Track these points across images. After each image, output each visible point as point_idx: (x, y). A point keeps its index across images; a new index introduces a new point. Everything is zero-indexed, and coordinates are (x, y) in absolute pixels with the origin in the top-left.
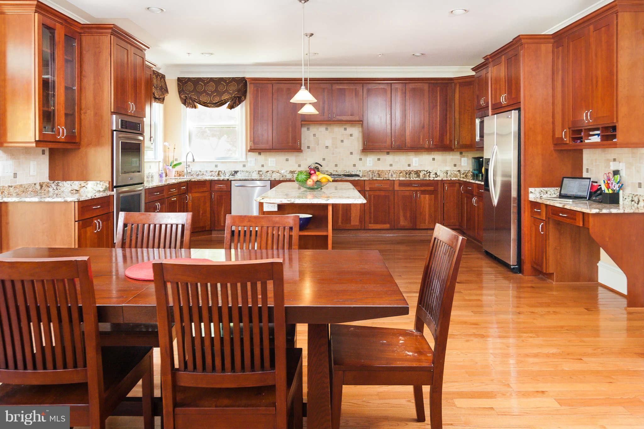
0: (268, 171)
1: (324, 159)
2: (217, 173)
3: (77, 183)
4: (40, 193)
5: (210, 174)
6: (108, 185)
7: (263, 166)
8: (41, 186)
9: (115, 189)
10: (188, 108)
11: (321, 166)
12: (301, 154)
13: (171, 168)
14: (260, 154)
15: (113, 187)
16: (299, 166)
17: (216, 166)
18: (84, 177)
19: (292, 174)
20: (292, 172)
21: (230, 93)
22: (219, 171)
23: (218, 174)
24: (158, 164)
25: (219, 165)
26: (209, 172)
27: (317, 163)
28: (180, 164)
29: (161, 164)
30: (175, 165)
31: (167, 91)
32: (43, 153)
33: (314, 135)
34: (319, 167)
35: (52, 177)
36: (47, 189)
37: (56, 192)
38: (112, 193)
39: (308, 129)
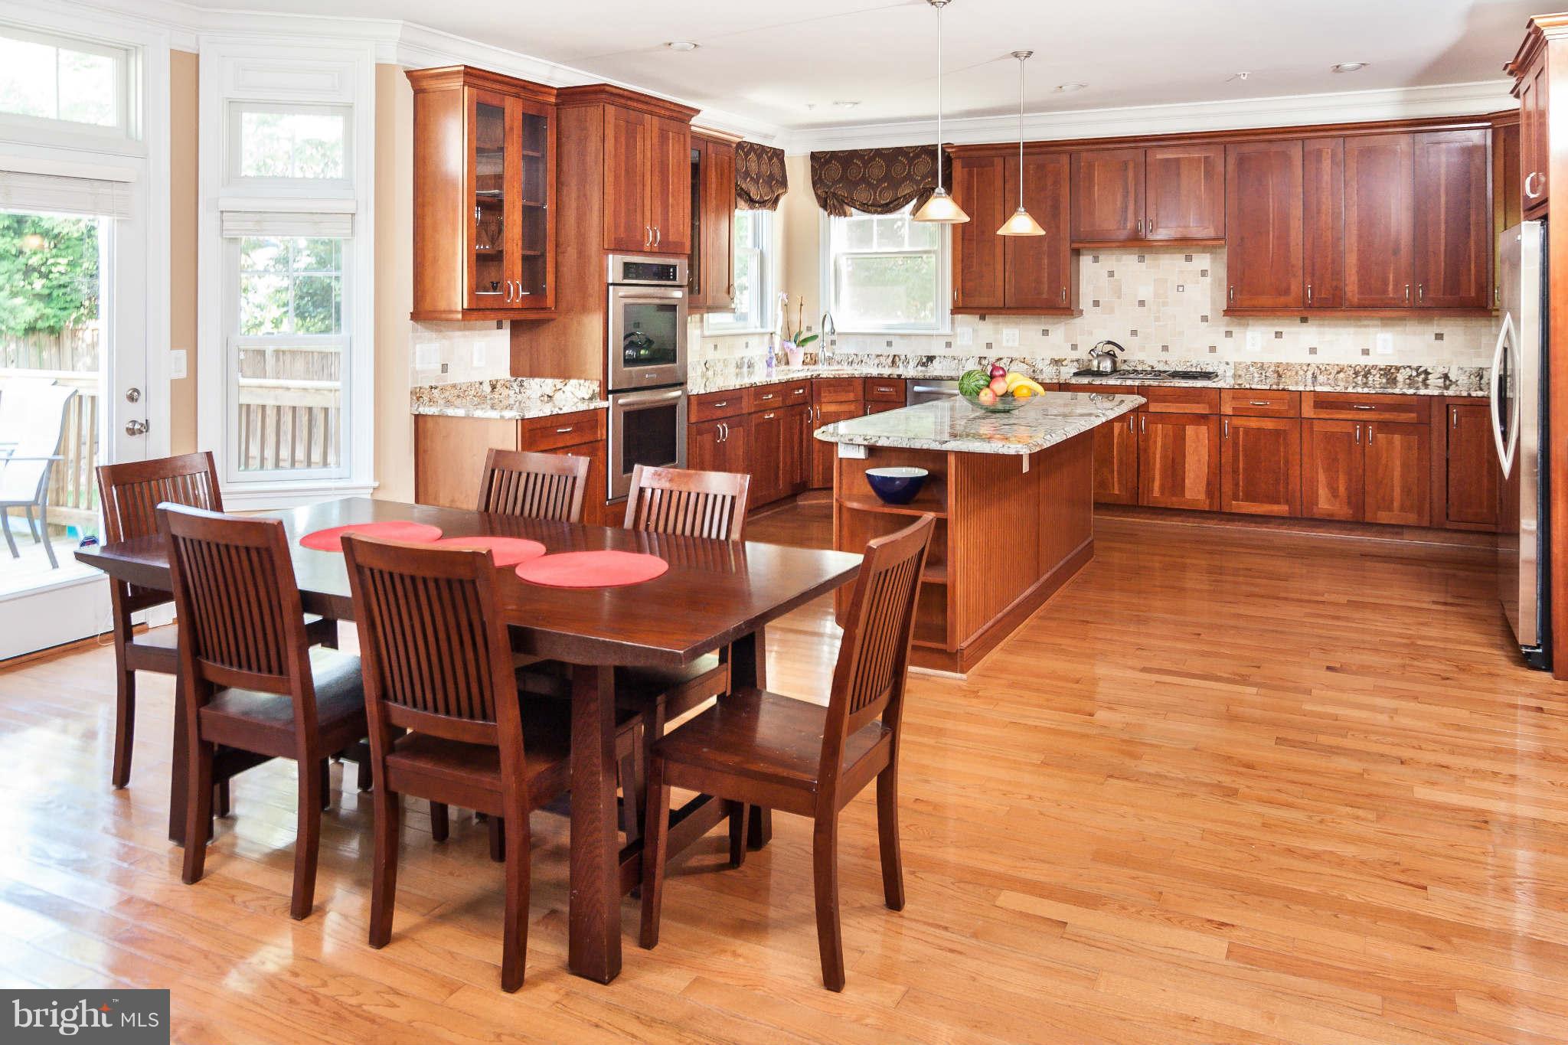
0: (1001, 359)
1: (1134, 333)
2: (891, 359)
3: (550, 382)
4: (491, 399)
5: (877, 361)
6: (597, 390)
7: (989, 346)
8: (494, 387)
9: (610, 396)
10: (832, 217)
11: (1122, 349)
12: (1077, 321)
13: (793, 346)
14: (983, 318)
15: (605, 393)
16: (1074, 347)
17: (889, 344)
18: (564, 373)
19: (1055, 368)
20: (1057, 362)
21: (918, 183)
22: (895, 356)
23: (893, 362)
24: (767, 338)
25: (895, 341)
26: (874, 356)
27: (1109, 343)
28: (815, 337)
29: (777, 340)
30: (805, 340)
31: (783, 183)
32: (500, 326)
33: (1111, 274)
34: (1117, 351)
35: (515, 372)
36: (506, 392)
37: (519, 397)
38: (604, 404)
39: (1096, 259)
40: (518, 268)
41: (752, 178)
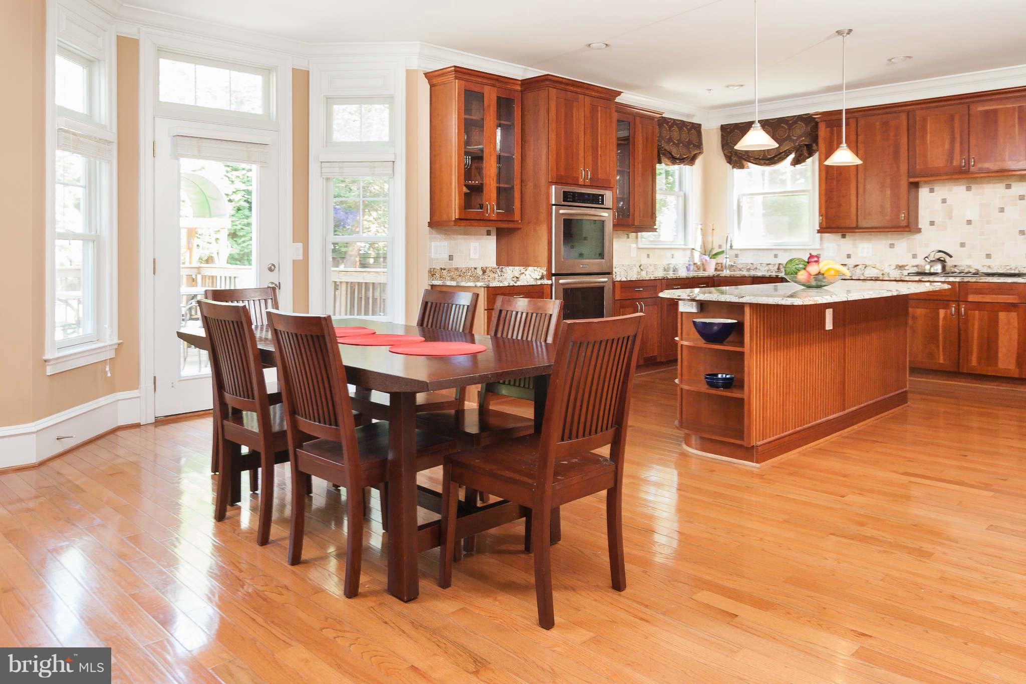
0: (858, 265)
1: (963, 245)
2: (776, 267)
3: (517, 268)
4: (482, 279)
5: (767, 268)
6: (545, 273)
7: (849, 256)
8: (484, 272)
9: (554, 278)
10: (735, 169)
11: (951, 257)
12: (917, 237)
13: (707, 258)
14: (844, 236)
15: (550, 275)
16: (915, 256)
17: (776, 256)
18: (526, 264)
19: (900, 271)
20: (901, 267)
21: (794, 141)
22: (780, 264)
23: (779, 269)
24: (688, 253)
25: (780, 254)
26: (764, 265)
27: (940, 251)
28: (723, 252)
29: (697, 255)
30: (716, 254)
31: (699, 145)
32: (489, 233)
33: (944, 201)
34: (947, 259)
35: (499, 263)
36: (492, 275)
37: (501, 278)
38: (549, 282)
39: (932, 191)
40: (494, 195)
41: (674, 143)
